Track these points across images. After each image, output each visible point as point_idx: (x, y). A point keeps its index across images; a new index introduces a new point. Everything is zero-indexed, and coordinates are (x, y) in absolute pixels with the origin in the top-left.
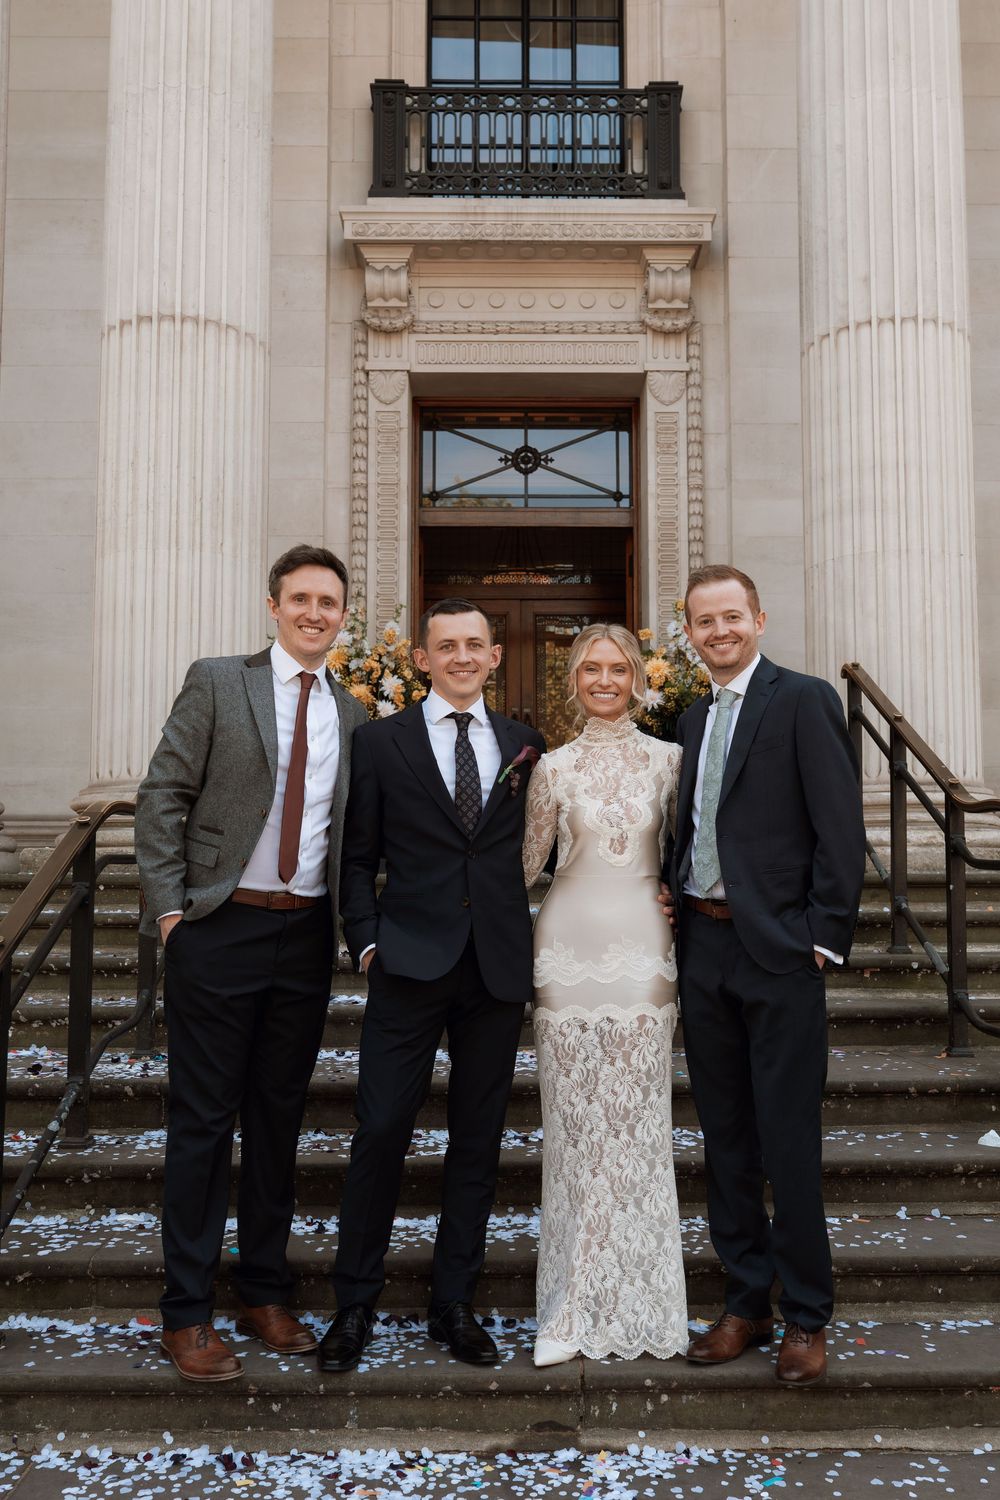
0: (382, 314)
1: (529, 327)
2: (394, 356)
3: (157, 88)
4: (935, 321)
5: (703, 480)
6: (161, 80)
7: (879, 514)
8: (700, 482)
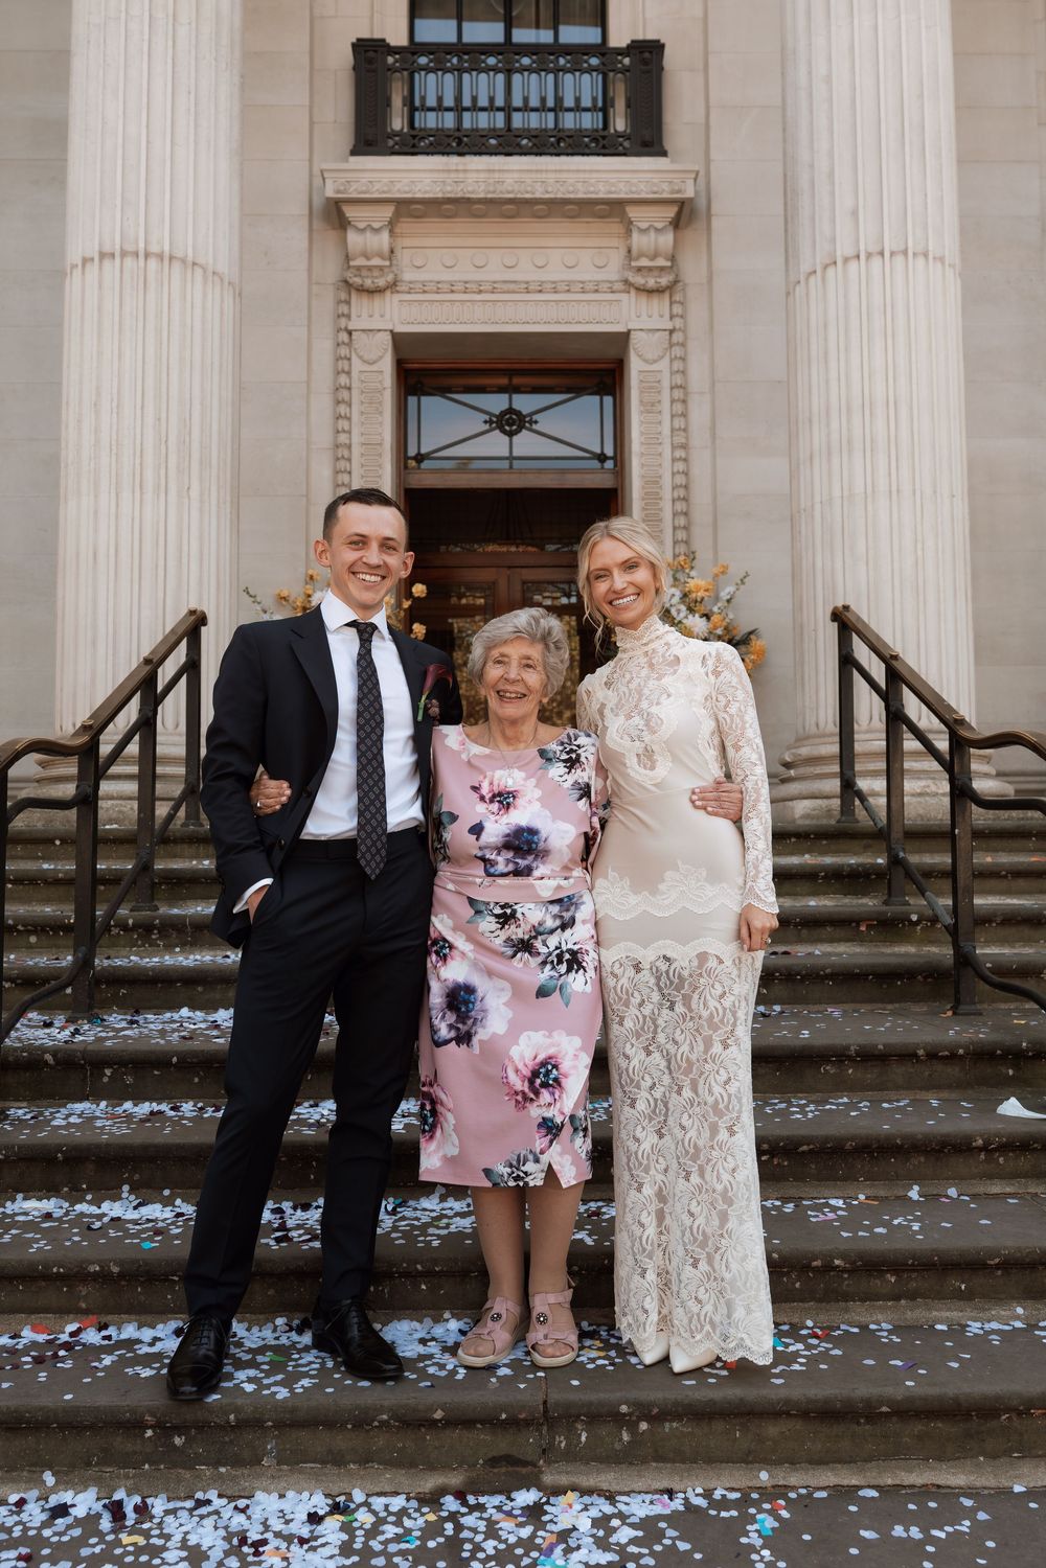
0: (364, 273)
1: (512, 286)
2: (377, 315)
3: (119, 18)
4: (926, 255)
5: (687, 438)
6: (123, 8)
7: (868, 454)
8: (683, 441)
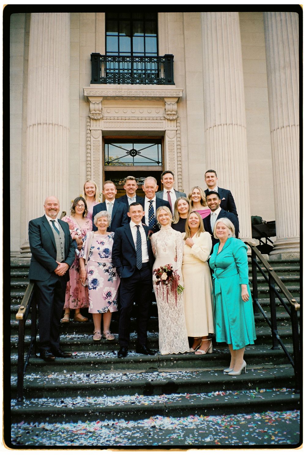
0: (94, 115)
2: (98, 126)
3: (42, 66)
4: (237, 125)
5: (181, 159)
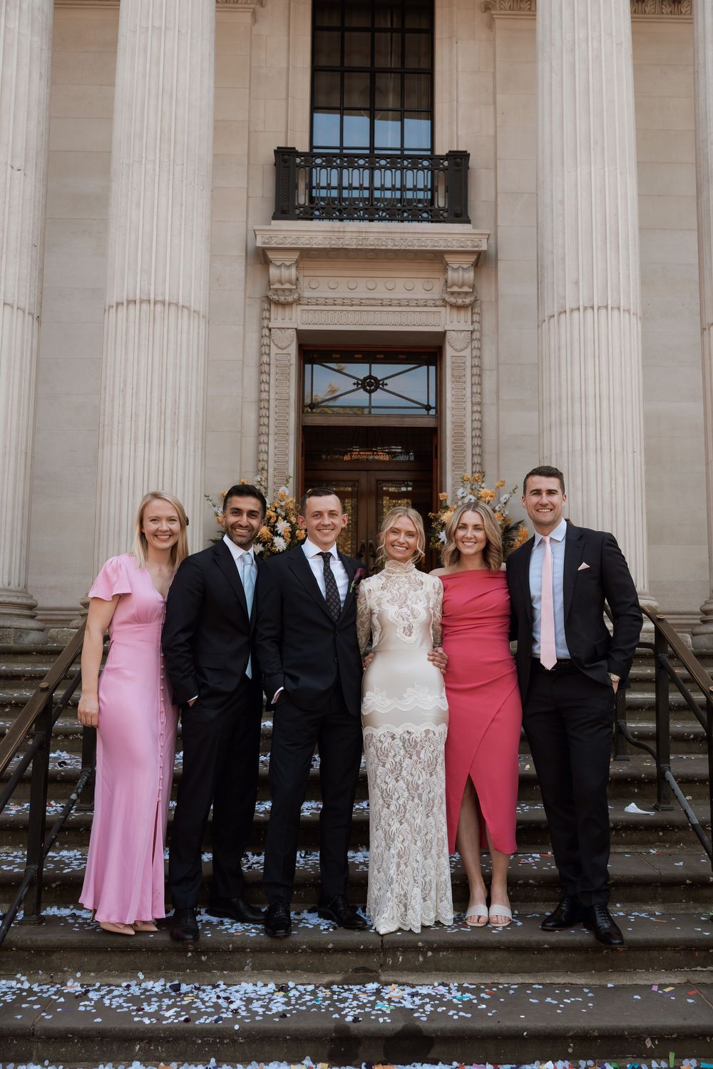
0: (280, 293)
1: (373, 302)
2: (287, 319)
3: (141, 161)
4: (619, 309)
5: (481, 398)
6: (144, 156)
7: (584, 426)
8: (479, 400)
